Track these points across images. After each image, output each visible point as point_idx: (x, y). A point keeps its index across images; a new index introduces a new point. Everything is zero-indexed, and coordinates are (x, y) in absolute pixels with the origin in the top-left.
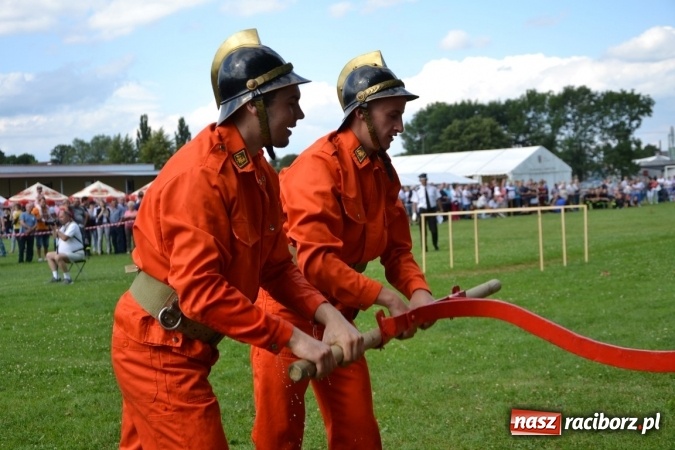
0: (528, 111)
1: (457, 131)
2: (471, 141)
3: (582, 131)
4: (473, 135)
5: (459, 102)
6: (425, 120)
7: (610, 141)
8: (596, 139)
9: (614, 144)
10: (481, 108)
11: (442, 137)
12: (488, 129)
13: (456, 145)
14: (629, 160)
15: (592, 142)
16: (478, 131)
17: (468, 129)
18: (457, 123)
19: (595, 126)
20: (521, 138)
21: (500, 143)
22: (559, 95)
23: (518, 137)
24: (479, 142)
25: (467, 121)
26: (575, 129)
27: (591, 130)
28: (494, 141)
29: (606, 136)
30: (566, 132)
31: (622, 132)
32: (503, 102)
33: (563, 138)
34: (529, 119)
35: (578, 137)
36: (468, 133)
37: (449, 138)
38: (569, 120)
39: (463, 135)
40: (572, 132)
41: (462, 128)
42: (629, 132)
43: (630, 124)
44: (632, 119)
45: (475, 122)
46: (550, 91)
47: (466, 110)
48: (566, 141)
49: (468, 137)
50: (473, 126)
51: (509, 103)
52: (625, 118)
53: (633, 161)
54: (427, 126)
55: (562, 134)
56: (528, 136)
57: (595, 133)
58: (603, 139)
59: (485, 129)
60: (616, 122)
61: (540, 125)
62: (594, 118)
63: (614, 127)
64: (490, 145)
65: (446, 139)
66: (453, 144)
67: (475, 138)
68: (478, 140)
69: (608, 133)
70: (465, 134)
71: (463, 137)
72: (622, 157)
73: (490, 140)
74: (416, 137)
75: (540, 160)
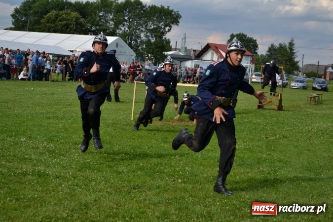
0: (100, 11)
1: (53, 18)
2: (63, 26)
3: (133, 29)
4: (64, 22)
7: (150, 38)
8: (142, 35)
9: (153, 41)
11: (43, 21)
12: (74, 19)
13: (52, 27)
14: (161, 52)
15: (139, 37)
16: (67, 20)
17: (61, 18)
18: (54, 12)
19: (142, 27)
20: (93, 28)
21: (81, 30)
22: (122, 3)
23: (91, 28)
24: (67, 28)
25: (61, 12)
26: (129, 28)
27: (139, 30)
28: (77, 28)
29: (148, 34)
30: (123, 28)
31: (159, 33)
33: (121, 32)
34: (100, 17)
35: (130, 32)
36: (61, 20)
37: (48, 23)
38: (126, 21)
39: (57, 22)
40: (127, 29)
41: (57, 16)
42: (163, 33)
43: (164, 29)
44: (166, 26)
45: (66, 14)
47: (60, 5)
48: (122, 34)
50: (64, 16)
51: (88, 3)
52: (162, 24)
53: (164, 53)
55: (121, 29)
56: (98, 27)
57: (142, 31)
58: (146, 36)
59: (72, 20)
60: (155, 26)
61: (107, 21)
62: (142, 22)
63: (154, 29)
64: (75, 30)
65: (46, 22)
66: (50, 26)
67: (65, 25)
68: (67, 26)
69: (150, 33)
70: (59, 21)
71: (57, 23)
72: (157, 49)
73: (75, 27)
74: (22, 18)
75: (117, 46)
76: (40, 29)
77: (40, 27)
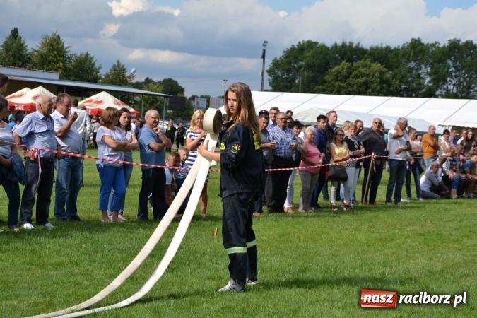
1: (344, 73)
2: (360, 86)
4: (362, 80)
5: (339, 44)
11: (327, 78)
12: (377, 74)
13: (344, 88)
16: (367, 76)
17: (356, 72)
18: (344, 64)
22: (444, 47)
23: (400, 86)
24: (368, 88)
25: (355, 64)
28: (382, 88)
36: (357, 77)
37: (336, 80)
39: (350, 79)
41: (350, 70)
45: (364, 66)
46: (436, 43)
47: (349, 53)
49: (356, 80)
50: (361, 70)
59: (373, 75)
65: (332, 80)
66: (340, 86)
67: (364, 83)
68: (367, 85)
70: (353, 78)
71: (351, 81)
73: (379, 88)
74: (283, 75)
77: (324, 87)
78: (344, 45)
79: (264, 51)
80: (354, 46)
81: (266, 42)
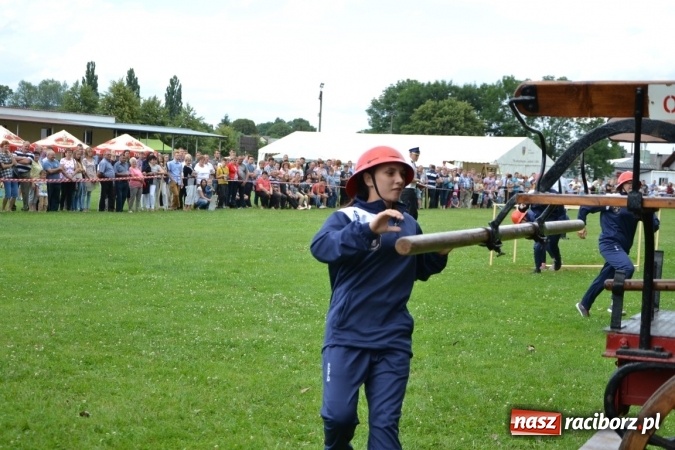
0: (504, 97)
1: (429, 112)
2: (444, 125)
3: (558, 125)
4: (446, 118)
5: (432, 82)
6: (394, 97)
8: (572, 133)
10: (455, 89)
11: (413, 117)
12: (462, 112)
13: (428, 127)
14: (604, 160)
15: (567, 137)
16: (451, 114)
17: (441, 111)
18: (430, 103)
19: (572, 120)
20: (494, 126)
21: (473, 129)
23: (490, 125)
24: (452, 126)
25: (441, 102)
26: (551, 123)
27: (567, 125)
28: (466, 126)
32: (479, 86)
34: (503, 107)
35: (553, 130)
36: (441, 116)
37: (421, 119)
39: (435, 117)
40: (547, 125)
41: (435, 109)
45: (449, 104)
47: (439, 91)
49: (440, 119)
50: (446, 108)
51: (484, 87)
53: (608, 161)
54: (396, 103)
56: (501, 124)
57: (572, 127)
59: (458, 113)
64: (463, 130)
65: (417, 119)
66: (423, 125)
67: (448, 122)
68: (451, 124)
69: (584, 129)
70: (438, 117)
71: (437, 120)
72: (597, 156)
73: (463, 125)
74: (383, 114)
75: (524, 152)
76: (409, 129)
77: (409, 126)
78: (436, 84)
79: (321, 93)
80: (447, 84)
81: (322, 84)
